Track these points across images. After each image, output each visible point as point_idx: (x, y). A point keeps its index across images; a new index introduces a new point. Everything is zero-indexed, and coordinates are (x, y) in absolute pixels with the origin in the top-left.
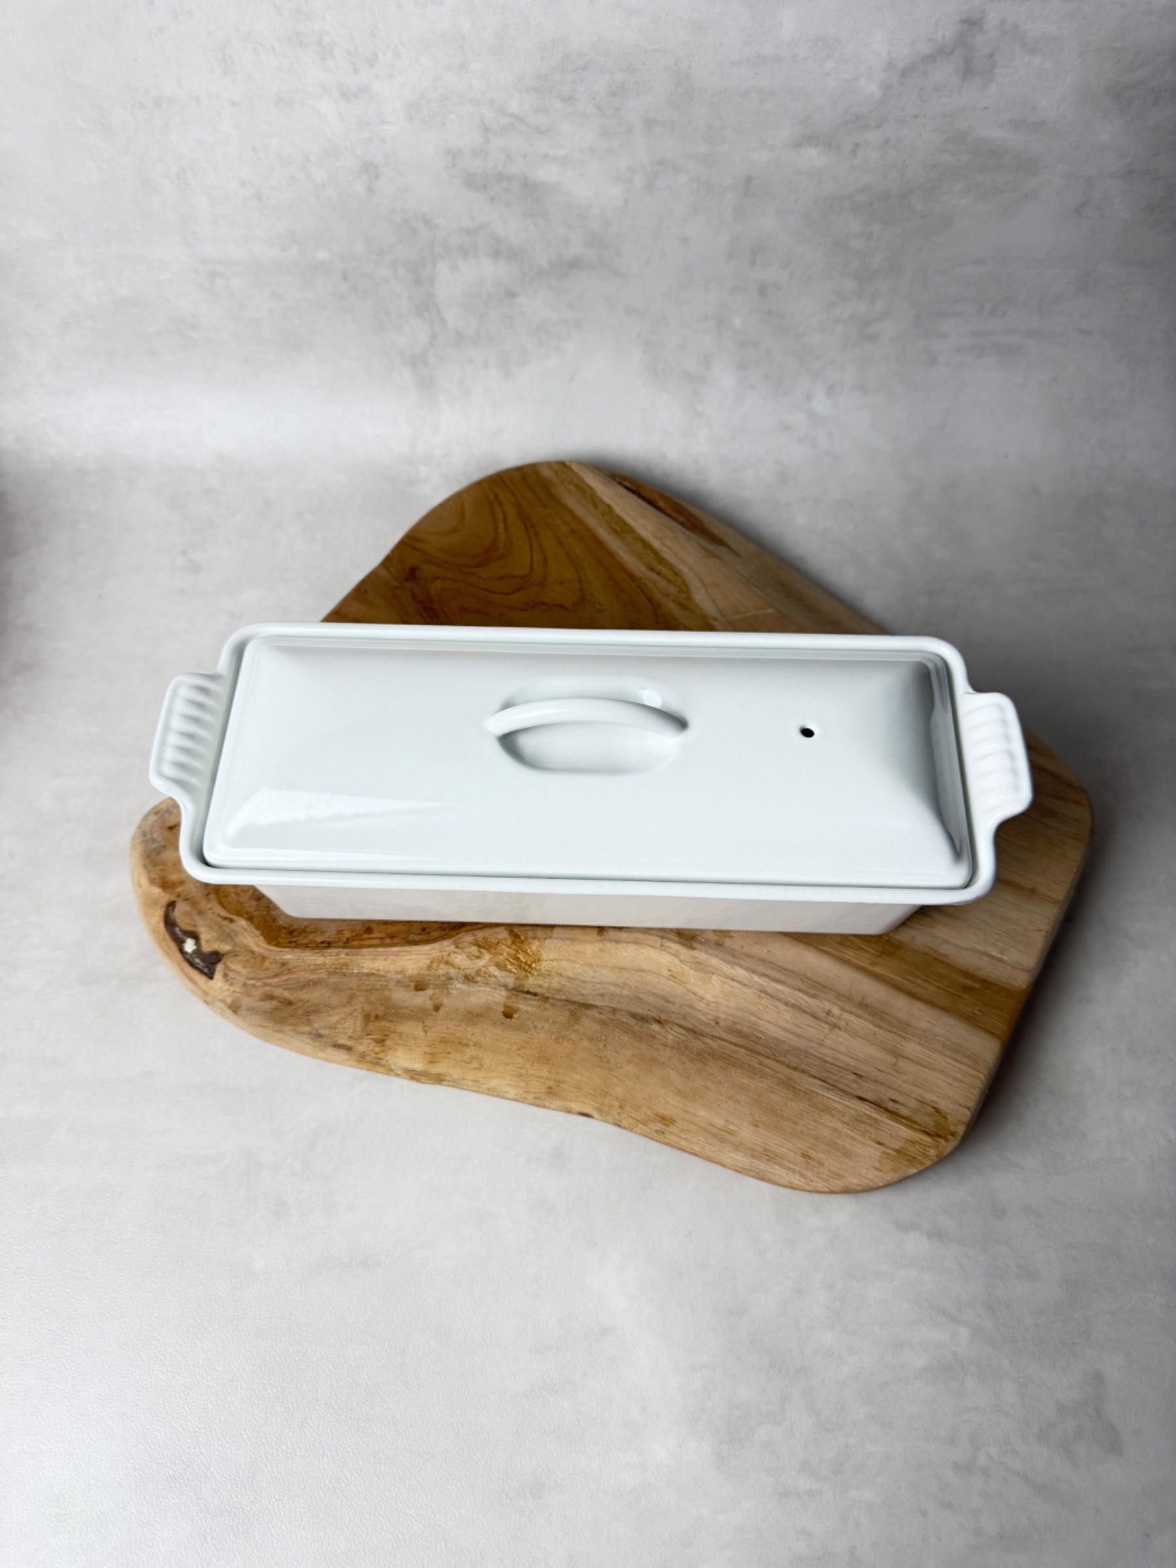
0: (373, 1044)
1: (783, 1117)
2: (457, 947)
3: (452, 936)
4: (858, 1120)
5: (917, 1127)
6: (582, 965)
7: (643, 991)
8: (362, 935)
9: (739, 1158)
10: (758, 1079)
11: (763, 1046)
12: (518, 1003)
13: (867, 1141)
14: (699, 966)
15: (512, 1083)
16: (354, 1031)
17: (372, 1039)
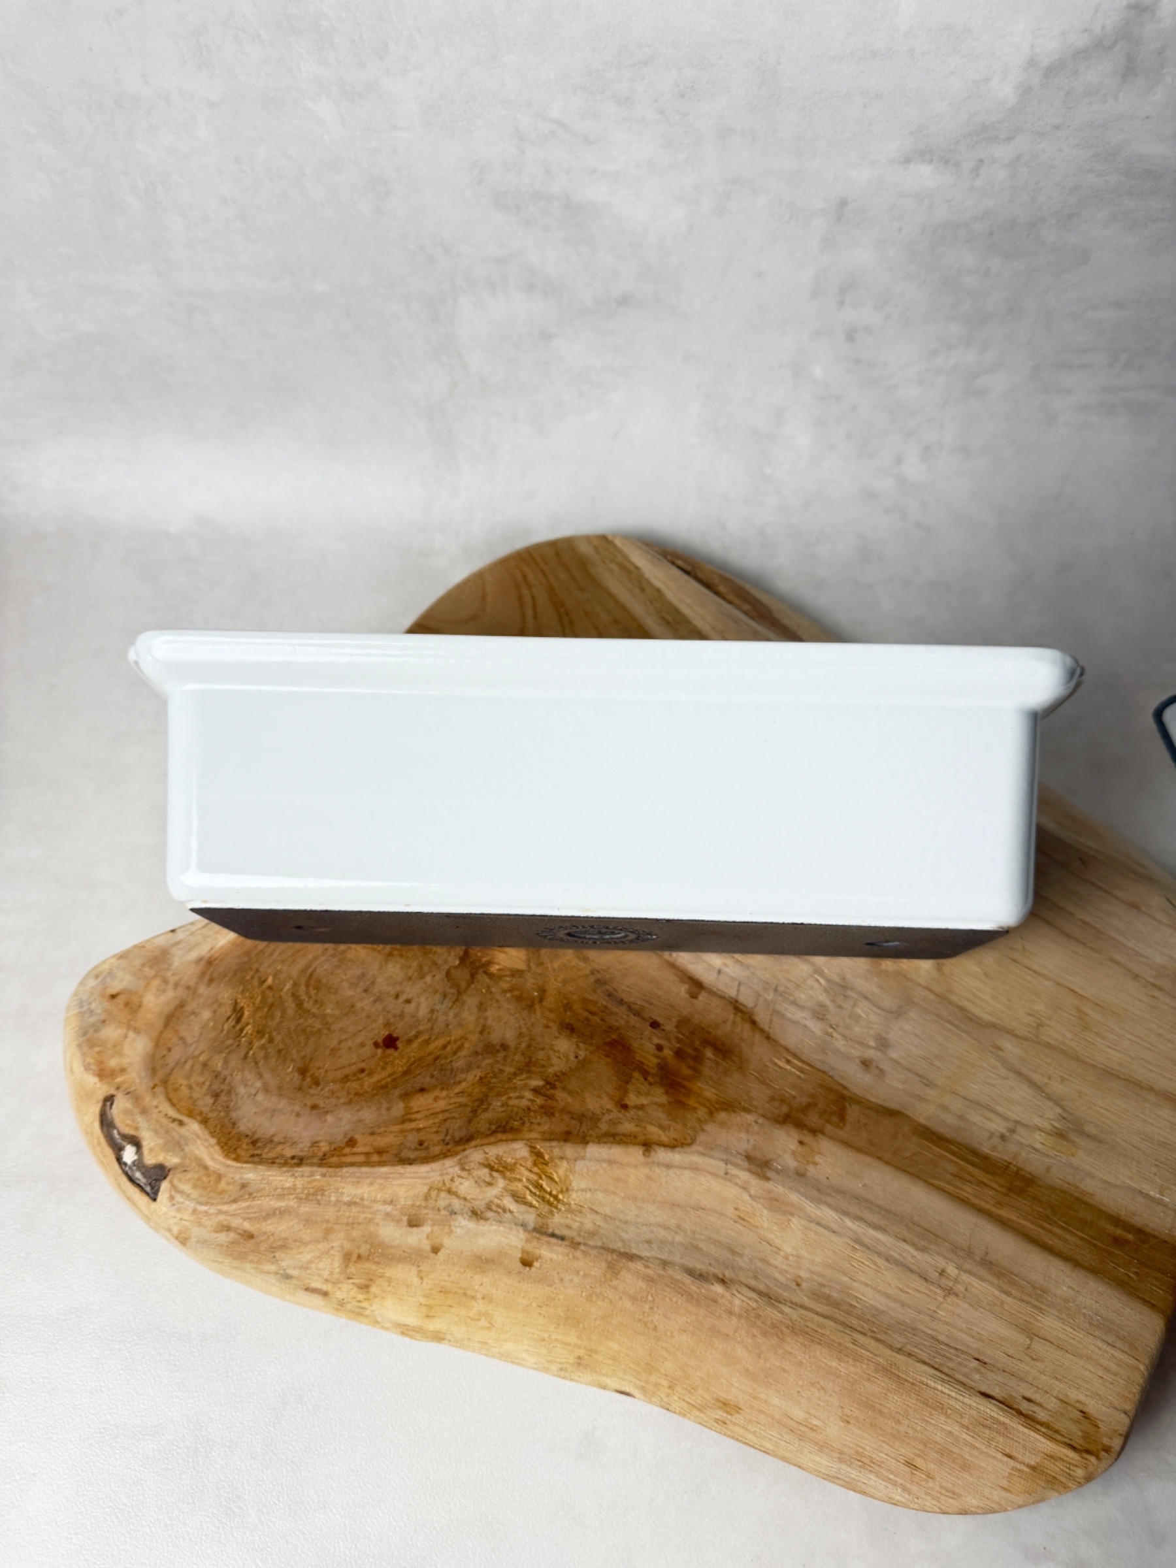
0: (355, 1289)
1: (881, 1413)
2: (463, 1169)
3: (457, 1154)
4: (982, 1424)
5: (1059, 1437)
6: (623, 1198)
7: (703, 1237)
8: (343, 1148)
9: (823, 1461)
10: (851, 1362)
11: (859, 1318)
12: (540, 1249)
13: (992, 1452)
14: (774, 1203)
15: (530, 1349)
16: (332, 1273)
17: (353, 1283)
